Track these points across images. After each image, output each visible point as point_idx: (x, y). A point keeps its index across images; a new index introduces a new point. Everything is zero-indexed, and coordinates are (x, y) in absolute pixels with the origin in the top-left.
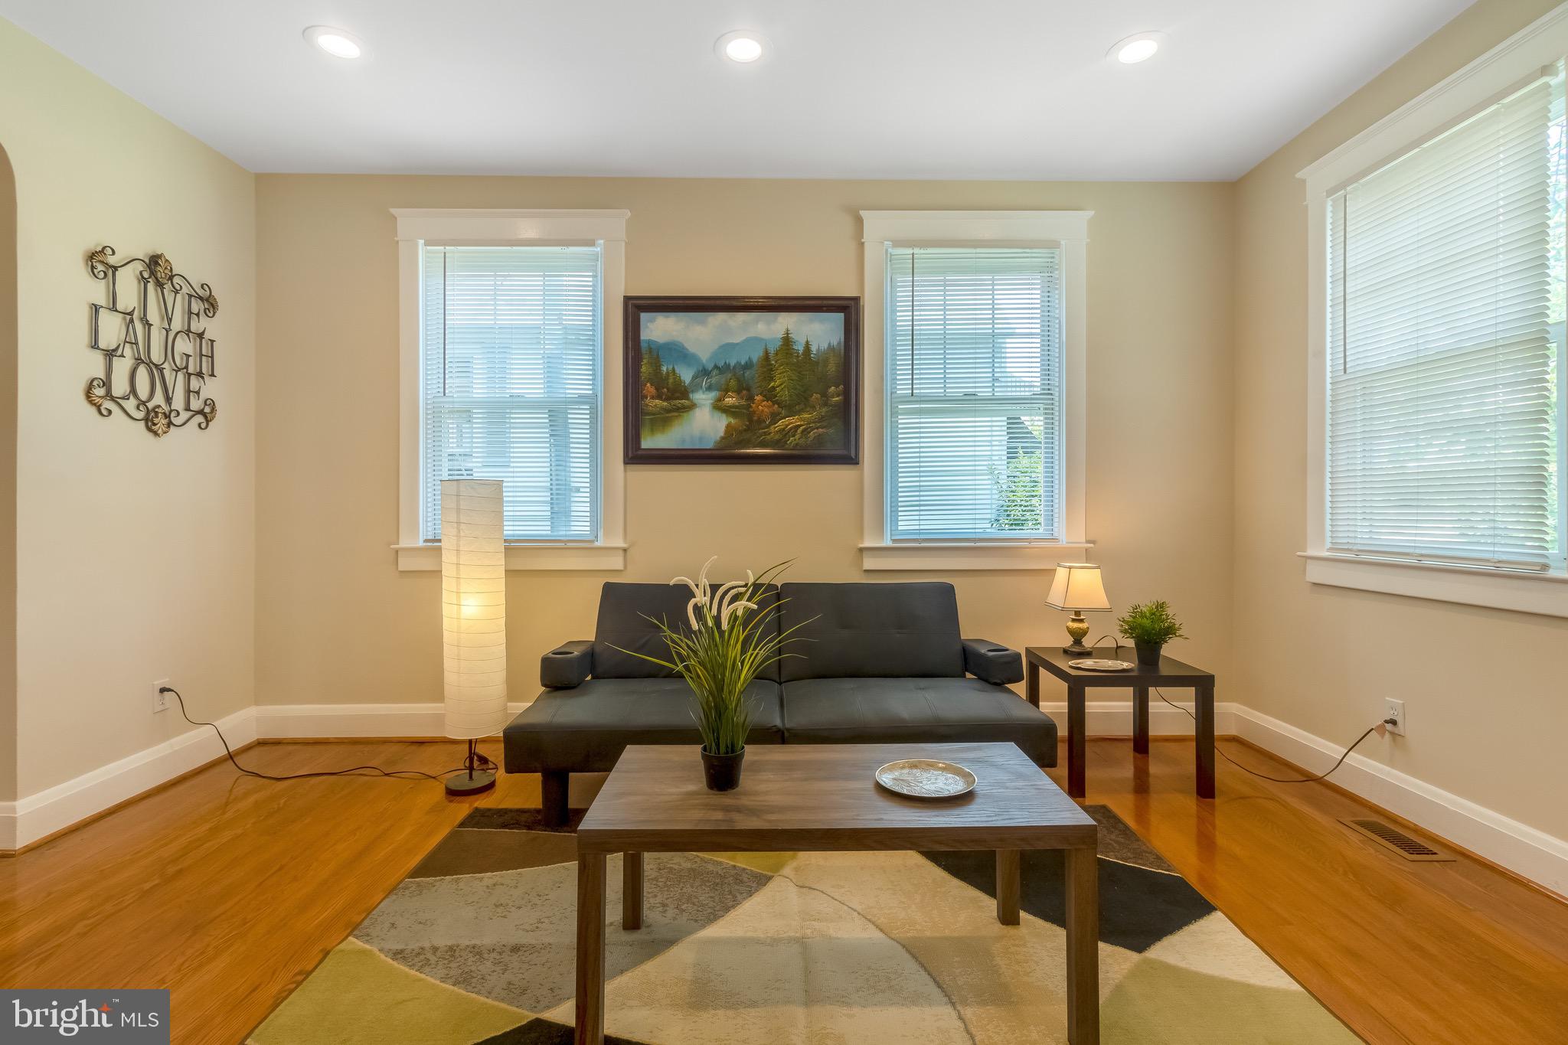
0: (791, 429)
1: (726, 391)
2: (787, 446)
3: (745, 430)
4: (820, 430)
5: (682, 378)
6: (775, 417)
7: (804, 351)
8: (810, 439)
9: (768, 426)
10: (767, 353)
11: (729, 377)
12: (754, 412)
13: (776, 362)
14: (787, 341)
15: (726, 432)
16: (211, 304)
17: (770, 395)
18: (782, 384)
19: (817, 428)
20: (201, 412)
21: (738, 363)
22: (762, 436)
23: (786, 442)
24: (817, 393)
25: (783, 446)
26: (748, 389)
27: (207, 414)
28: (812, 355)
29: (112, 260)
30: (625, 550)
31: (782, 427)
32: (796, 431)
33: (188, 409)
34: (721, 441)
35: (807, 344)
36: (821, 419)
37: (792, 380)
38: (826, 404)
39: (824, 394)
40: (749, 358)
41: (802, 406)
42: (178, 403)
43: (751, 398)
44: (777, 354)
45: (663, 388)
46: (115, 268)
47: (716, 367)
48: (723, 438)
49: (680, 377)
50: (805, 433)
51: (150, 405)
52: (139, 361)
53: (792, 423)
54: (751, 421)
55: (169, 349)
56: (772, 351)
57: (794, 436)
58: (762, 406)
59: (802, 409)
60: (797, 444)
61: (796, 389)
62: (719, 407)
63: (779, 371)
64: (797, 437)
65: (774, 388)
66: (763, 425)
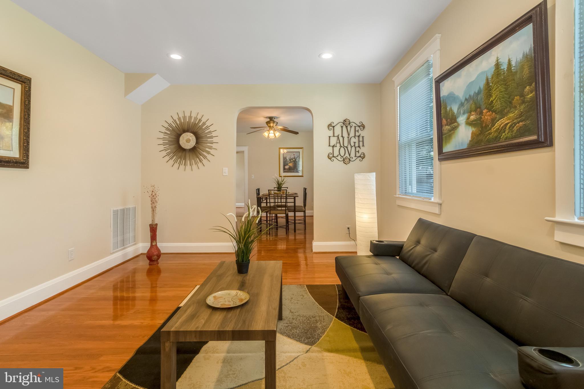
0: (502, 127)
1: (471, 112)
2: (501, 140)
3: (480, 134)
4: (521, 123)
5: (454, 111)
6: (493, 121)
7: (507, 68)
8: (514, 132)
9: (490, 129)
10: (487, 79)
11: (471, 103)
12: (483, 121)
13: (492, 84)
14: (498, 65)
15: (472, 137)
16: (363, 126)
17: (490, 107)
18: (496, 98)
19: (518, 123)
20: (360, 156)
21: (475, 93)
22: (488, 135)
23: (500, 138)
24: (517, 96)
25: (499, 140)
26: (480, 108)
27: (363, 157)
28: (513, 68)
29: (333, 125)
30: (441, 204)
31: (498, 127)
32: (506, 128)
33: (355, 156)
34: (470, 143)
35: (509, 61)
36: (521, 115)
37: (501, 92)
38: (523, 102)
39: (522, 95)
40: (479, 87)
41: (508, 109)
42: (353, 154)
43: (481, 113)
44: (492, 78)
45: (448, 119)
46: (334, 127)
47: (466, 99)
48: (470, 141)
49: (453, 111)
50: (511, 128)
51: (344, 157)
52: (341, 146)
53: (503, 123)
54: (482, 127)
55: (349, 142)
56: (490, 77)
57: (504, 132)
58: (487, 116)
59: (509, 111)
60: (507, 138)
61: (503, 98)
62: (469, 123)
63: (494, 89)
64: (506, 132)
65: (492, 101)
66: (488, 128)
